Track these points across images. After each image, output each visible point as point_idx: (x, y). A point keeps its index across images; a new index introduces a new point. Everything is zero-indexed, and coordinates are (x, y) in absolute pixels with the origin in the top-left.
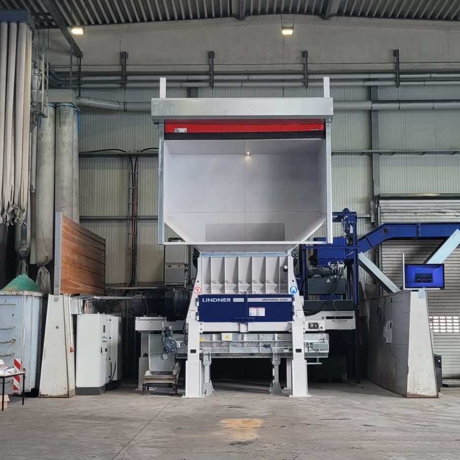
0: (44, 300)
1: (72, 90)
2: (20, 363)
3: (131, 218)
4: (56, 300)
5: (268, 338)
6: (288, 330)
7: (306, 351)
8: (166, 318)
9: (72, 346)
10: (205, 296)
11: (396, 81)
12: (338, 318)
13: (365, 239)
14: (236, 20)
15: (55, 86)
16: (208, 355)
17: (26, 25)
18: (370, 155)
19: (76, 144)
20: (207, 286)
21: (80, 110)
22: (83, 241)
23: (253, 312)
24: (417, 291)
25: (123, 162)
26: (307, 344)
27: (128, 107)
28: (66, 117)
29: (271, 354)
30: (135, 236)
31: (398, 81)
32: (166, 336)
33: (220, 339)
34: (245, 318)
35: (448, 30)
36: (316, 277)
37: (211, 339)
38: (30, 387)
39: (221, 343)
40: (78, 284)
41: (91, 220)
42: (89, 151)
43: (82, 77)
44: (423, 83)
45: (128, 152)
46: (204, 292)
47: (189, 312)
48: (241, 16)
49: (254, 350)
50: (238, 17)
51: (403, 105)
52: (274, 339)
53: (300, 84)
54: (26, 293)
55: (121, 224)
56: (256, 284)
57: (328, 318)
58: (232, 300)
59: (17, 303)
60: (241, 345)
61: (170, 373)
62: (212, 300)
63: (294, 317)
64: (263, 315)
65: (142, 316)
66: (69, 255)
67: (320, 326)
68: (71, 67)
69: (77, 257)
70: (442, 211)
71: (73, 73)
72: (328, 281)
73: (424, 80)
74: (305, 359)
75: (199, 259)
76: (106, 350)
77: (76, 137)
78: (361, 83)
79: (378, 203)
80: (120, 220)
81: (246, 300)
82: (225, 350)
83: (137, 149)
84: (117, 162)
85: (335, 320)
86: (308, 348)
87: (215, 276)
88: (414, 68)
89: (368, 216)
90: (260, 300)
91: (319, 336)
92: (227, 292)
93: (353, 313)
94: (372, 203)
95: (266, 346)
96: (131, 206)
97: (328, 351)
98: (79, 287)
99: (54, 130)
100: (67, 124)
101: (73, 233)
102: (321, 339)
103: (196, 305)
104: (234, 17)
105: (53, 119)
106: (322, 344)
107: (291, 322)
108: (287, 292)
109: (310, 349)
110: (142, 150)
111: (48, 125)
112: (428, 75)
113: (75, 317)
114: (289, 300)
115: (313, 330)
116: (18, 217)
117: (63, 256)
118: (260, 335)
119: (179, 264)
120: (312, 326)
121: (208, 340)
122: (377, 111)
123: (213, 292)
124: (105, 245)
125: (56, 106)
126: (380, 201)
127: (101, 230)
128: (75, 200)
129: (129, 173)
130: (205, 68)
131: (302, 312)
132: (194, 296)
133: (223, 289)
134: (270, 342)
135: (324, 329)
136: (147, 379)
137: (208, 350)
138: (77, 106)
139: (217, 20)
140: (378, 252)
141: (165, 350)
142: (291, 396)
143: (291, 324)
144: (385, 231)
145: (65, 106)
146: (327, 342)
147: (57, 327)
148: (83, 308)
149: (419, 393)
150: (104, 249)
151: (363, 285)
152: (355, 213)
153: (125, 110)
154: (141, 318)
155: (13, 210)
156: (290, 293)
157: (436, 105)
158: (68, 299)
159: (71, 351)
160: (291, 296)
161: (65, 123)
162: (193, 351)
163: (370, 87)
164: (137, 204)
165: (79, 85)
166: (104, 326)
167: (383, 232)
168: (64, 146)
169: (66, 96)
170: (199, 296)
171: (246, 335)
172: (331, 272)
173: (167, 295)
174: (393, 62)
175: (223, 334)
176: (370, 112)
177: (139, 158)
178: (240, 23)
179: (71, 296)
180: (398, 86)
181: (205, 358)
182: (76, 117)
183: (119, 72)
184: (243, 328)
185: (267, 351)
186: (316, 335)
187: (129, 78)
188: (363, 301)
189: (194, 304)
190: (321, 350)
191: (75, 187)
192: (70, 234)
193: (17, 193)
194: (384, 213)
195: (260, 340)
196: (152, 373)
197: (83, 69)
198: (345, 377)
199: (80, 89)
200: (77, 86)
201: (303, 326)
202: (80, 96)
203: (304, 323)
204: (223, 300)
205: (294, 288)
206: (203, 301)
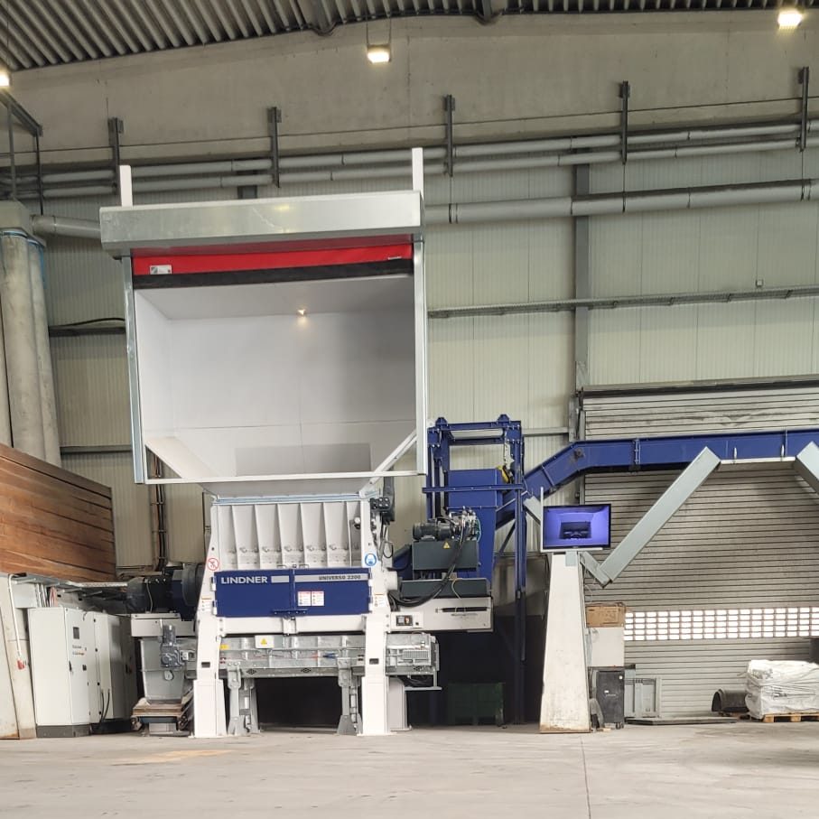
1: (18, 203)
5: (332, 643)
6: (360, 628)
7: (392, 663)
8: (179, 616)
9: (24, 658)
10: (226, 574)
11: (621, 152)
12: (460, 609)
13: (540, 472)
14: (316, 37)
16: (236, 671)
19: (39, 310)
20: (232, 556)
21: (44, 243)
23: (305, 599)
24: (564, 553)
26: (395, 651)
28: (12, 256)
29: (336, 669)
31: (624, 150)
32: (164, 640)
33: (254, 646)
34: (293, 611)
35: (729, 31)
36: (426, 540)
37: (240, 647)
39: (256, 652)
43: (44, 175)
44: (672, 153)
46: (227, 567)
47: (201, 600)
48: (321, 26)
49: (310, 664)
51: (631, 203)
52: (341, 644)
53: (440, 168)
56: (313, 552)
57: (445, 610)
58: (269, 580)
60: (287, 655)
61: (178, 702)
62: (238, 580)
63: (371, 607)
64: (322, 603)
65: (143, 612)
67: (414, 621)
68: (12, 157)
69: (31, 513)
70: (697, 415)
72: (447, 546)
73: (675, 145)
75: (213, 510)
76: (85, 668)
78: (553, 160)
79: (581, 405)
81: (292, 579)
82: (261, 663)
85: (454, 613)
86: (396, 657)
87: (242, 540)
88: (657, 121)
90: (315, 578)
91: (414, 637)
92: (264, 566)
93: (485, 602)
95: (327, 656)
97: (429, 662)
98: (44, 566)
100: (17, 271)
102: (417, 643)
103: (211, 589)
104: (313, 29)
106: (422, 653)
107: (365, 615)
108: (360, 564)
109: (399, 660)
112: (683, 135)
114: (363, 577)
115: (404, 629)
118: (319, 638)
120: (401, 621)
121: (236, 648)
122: (585, 217)
123: (242, 567)
124: (109, 499)
131: (385, 598)
132: (208, 574)
133: (257, 561)
134: (334, 650)
135: (422, 626)
136: (140, 711)
137: (232, 664)
138: (34, 234)
139: (280, 38)
140: (578, 498)
141: (165, 665)
142: (359, 735)
143: (365, 618)
144: (577, 455)
145: (8, 234)
146: (427, 647)
148: (48, 599)
149: (560, 725)
150: (107, 505)
152: (520, 422)
154: (140, 616)
156: (364, 566)
157: (696, 198)
158: (7, 582)
159: (20, 666)
160: (366, 571)
161: (12, 268)
162: (206, 665)
163: (575, 167)
165: (40, 191)
166: (76, 629)
167: (573, 458)
168: (15, 315)
170: (216, 574)
171: (296, 639)
172: (451, 530)
174: (617, 110)
175: (257, 637)
176: (573, 220)
178: (324, 42)
179: (14, 577)
180: (624, 161)
181: (231, 677)
182: (34, 256)
183: (109, 160)
184: (289, 626)
185: (330, 664)
186: (409, 635)
189: (209, 587)
190: (418, 661)
192: (9, 472)
194: (591, 423)
195: (319, 647)
196: (151, 702)
197: (46, 159)
198: (500, 715)
199: (41, 200)
200: (36, 195)
201: (387, 621)
202: (42, 213)
203: (387, 616)
204: (256, 580)
205: (371, 558)
206: (223, 582)
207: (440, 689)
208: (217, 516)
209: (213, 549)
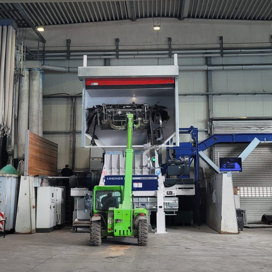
0: (19, 179)
1: (39, 61)
2: (3, 214)
3: (72, 132)
4: (25, 179)
5: (144, 200)
6: (155, 195)
7: (165, 207)
8: (88, 189)
9: (34, 205)
10: (109, 177)
11: (221, 54)
12: (185, 188)
13: (203, 143)
14: (131, 21)
15: (30, 59)
17: (12, 27)
18: (207, 95)
19: (41, 91)
20: (110, 170)
21: (44, 72)
22: (43, 145)
23: (135, 185)
24: (227, 173)
25: (68, 100)
26: (166, 203)
27: (70, 70)
28: (35, 76)
30: (74, 142)
31: (222, 54)
32: (86, 199)
35: (250, 25)
36: (173, 165)
38: (9, 228)
40: (39, 169)
41: (50, 133)
42: (49, 94)
43: (45, 53)
44: (236, 55)
45: (71, 95)
46: (108, 174)
48: (133, 19)
50: (132, 19)
51: (225, 67)
52: (147, 200)
53: (167, 56)
54: (8, 175)
55: (67, 135)
56: (138, 169)
57: (179, 188)
58: (123, 178)
59: (2, 181)
61: (89, 220)
62: (113, 179)
63: (159, 188)
64: (141, 187)
65: (75, 188)
66: (34, 153)
67: (173, 193)
68: (38, 49)
69: (39, 154)
70: (248, 127)
71: (40, 51)
73: (237, 53)
74: (164, 212)
75: (105, 156)
76: (54, 207)
77: (41, 87)
78: (201, 55)
79: (212, 123)
80: (66, 133)
83: (76, 93)
84: (64, 101)
85: (183, 190)
86: (167, 205)
87: (114, 165)
88: (231, 47)
89: (207, 130)
90: (139, 178)
91: (173, 198)
92: (121, 174)
93: (194, 186)
94: (208, 123)
95: (143, 205)
96: (72, 125)
97: (178, 208)
98: (40, 171)
99: (29, 83)
100: (36, 80)
101: (36, 141)
102: (174, 201)
103: (103, 182)
104: (130, 19)
105: (28, 77)
106: (174, 203)
108: (155, 174)
109: (168, 206)
110: (79, 93)
111: (25, 81)
112: (239, 51)
113: (36, 188)
114: (156, 178)
115: (169, 195)
116: (6, 132)
117: (29, 154)
118: (140, 198)
119: (98, 158)
120: (169, 193)
122: (211, 71)
123: (114, 174)
124: (57, 148)
125: (30, 70)
126: (213, 122)
127: (55, 139)
128: (40, 122)
129: (71, 107)
130: (114, 48)
131: (163, 185)
132: (103, 176)
133: (119, 172)
134: (145, 202)
135: (175, 195)
136: (76, 223)
138: (42, 70)
139: (120, 21)
140: (212, 151)
141: (86, 207)
142: (156, 233)
143: (157, 192)
144: (215, 139)
145: (35, 70)
146: (177, 202)
147: (26, 194)
148: (42, 183)
149: (228, 231)
150: (56, 150)
151: (204, 170)
152: (197, 128)
153: (69, 72)
154: (74, 189)
155: (4, 129)
156: (156, 174)
157: (244, 67)
158: (32, 178)
159: (33, 208)
160: (157, 176)
161: (35, 79)
163: (207, 57)
164: (76, 124)
165: (44, 58)
166: (53, 194)
167: (213, 140)
168: (34, 92)
169: (36, 65)
170: (105, 176)
172: (181, 162)
173: (88, 176)
174: (219, 43)
176: (207, 71)
177: (77, 98)
178: (133, 22)
179: (34, 177)
180: (222, 56)
182: (41, 76)
183: (66, 50)
185: (143, 207)
186: (171, 198)
187: (71, 54)
188: (204, 178)
189: (102, 181)
190: (174, 207)
191: (41, 115)
192: (35, 142)
193: (5, 119)
194: (215, 128)
195: (140, 201)
196: (79, 220)
197: (46, 49)
198: (192, 222)
199: (44, 60)
200: (43, 59)
201: (164, 193)
202: (44, 64)
203: (164, 191)
204: (119, 179)
205: (158, 172)
206: (107, 179)
207: (176, 215)
208: (107, 157)
209: (105, 168)
